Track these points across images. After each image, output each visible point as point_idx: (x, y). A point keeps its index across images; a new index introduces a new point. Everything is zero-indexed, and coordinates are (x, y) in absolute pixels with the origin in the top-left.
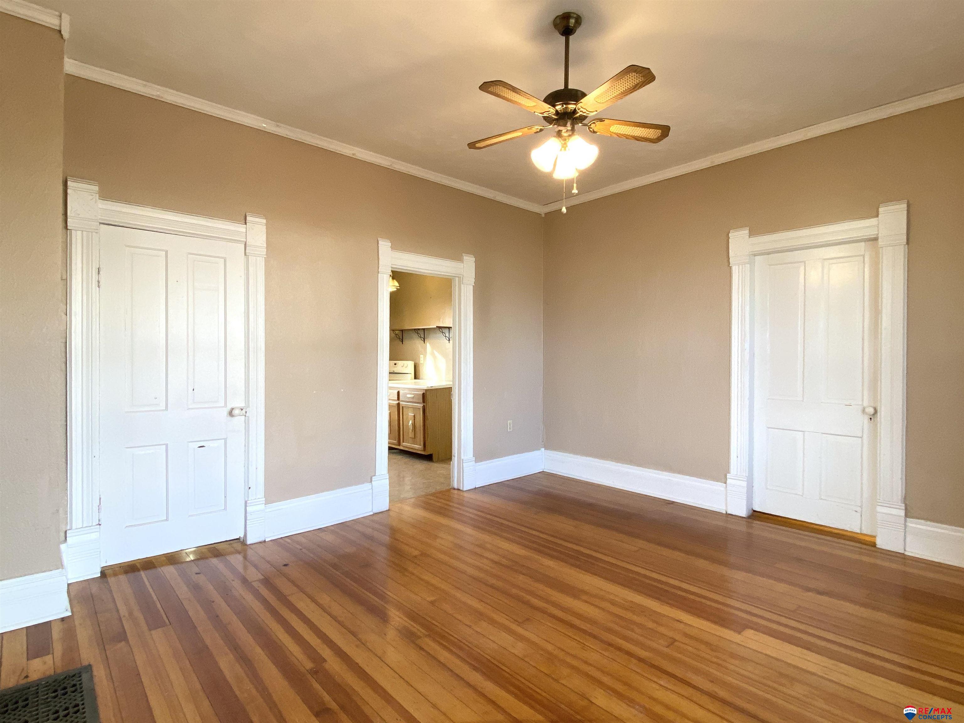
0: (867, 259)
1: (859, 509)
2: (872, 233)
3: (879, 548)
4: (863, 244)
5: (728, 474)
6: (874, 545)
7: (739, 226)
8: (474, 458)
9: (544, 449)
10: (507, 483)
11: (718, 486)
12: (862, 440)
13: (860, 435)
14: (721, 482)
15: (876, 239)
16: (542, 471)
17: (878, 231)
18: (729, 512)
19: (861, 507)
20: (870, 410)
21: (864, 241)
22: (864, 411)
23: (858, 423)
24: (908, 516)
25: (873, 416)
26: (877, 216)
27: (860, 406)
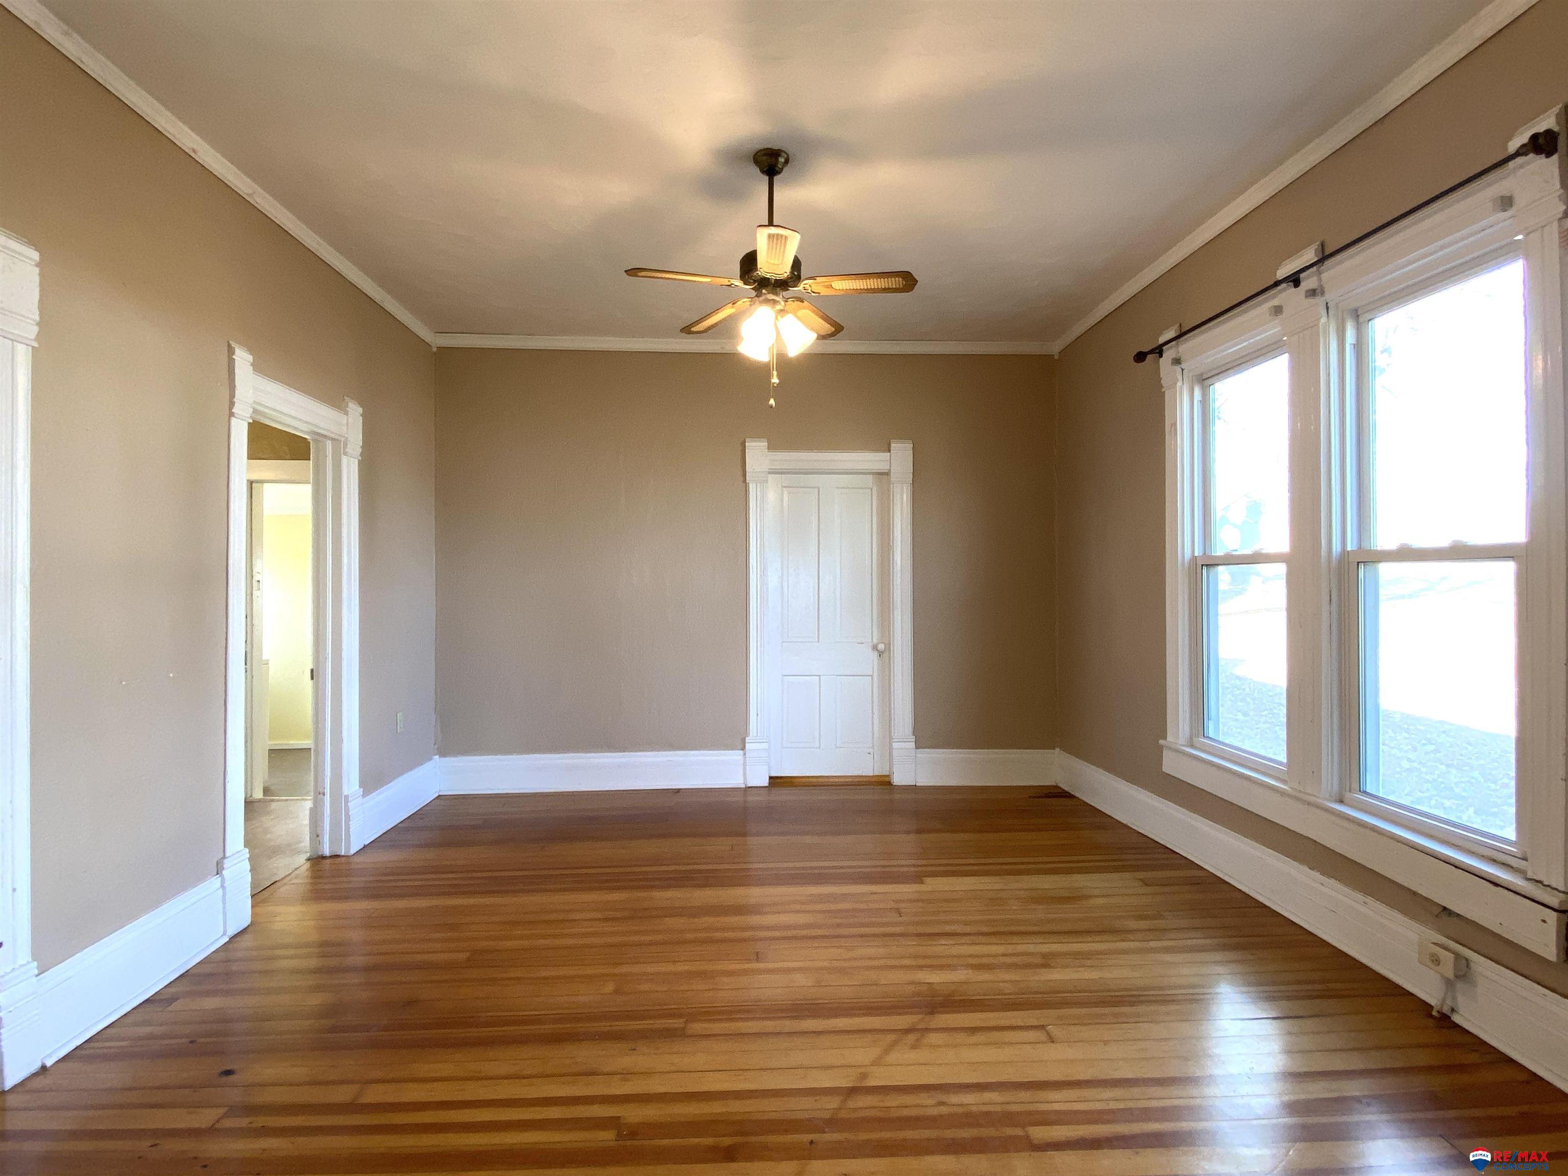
0: (875, 493)
1: (871, 750)
2: (884, 467)
3: (895, 786)
4: (871, 476)
5: (747, 738)
6: (889, 783)
7: (757, 436)
8: (362, 790)
9: (437, 756)
10: (406, 825)
11: (735, 756)
12: (872, 679)
13: (871, 673)
14: (738, 750)
15: (887, 474)
16: (437, 795)
17: (890, 466)
18: (750, 785)
19: (873, 747)
20: (881, 647)
21: (873, 473)
22: (875, 648)
23: (869, 661)
24: (917, 748)
25: (883, 653)
26: (889, 451)
27: (871, 644)
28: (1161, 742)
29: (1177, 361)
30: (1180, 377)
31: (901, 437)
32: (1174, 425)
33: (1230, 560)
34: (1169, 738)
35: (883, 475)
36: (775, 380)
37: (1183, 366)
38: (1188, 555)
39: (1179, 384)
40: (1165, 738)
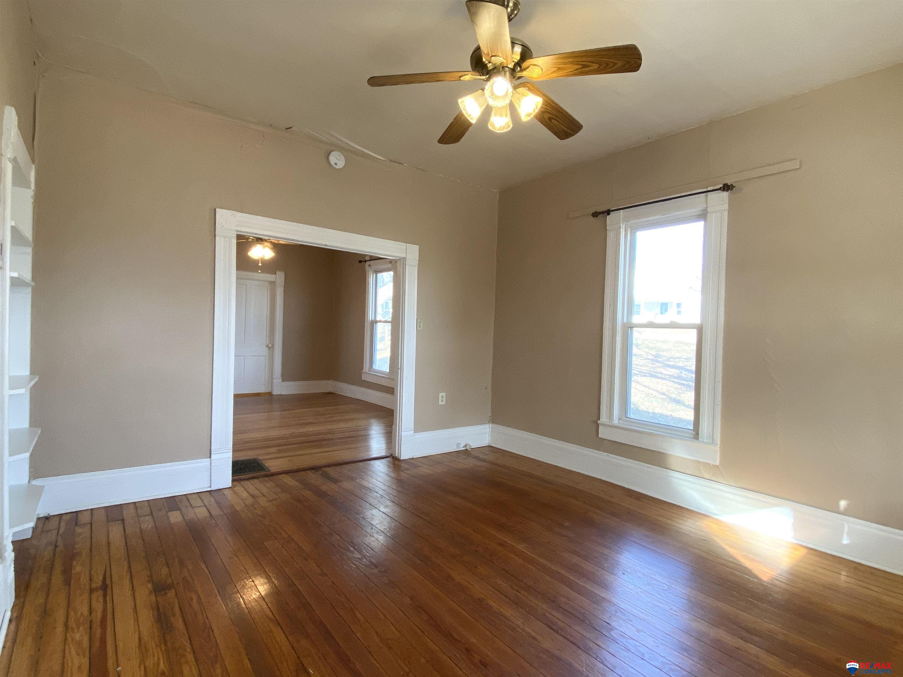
0: (269, 289)
1: (265, 384)
2: (273, 280)
3: (274, 395)
6: (272, 394)
12: (266, 357)
13: (265, 355)
15: (276, 281)
17: (276, 278)
20: (270, 345)
21: (268, 281)
22: (267, 346)
23: (265, 351)
24: (282, 381)
25: (271, 348)
26: (276, 274)
27: (266, 345)
28: (362, 371)
29: (370, 266)
30: (370, 270)
31: (280, 270)
32: (368, 283)
33: (380, 321)
34: (364, 370)
35: (273, 283)
36: (260, 264)
37: (371, 267)
38: (371, 319)
39: (370, 272)
40: (363, 370)
